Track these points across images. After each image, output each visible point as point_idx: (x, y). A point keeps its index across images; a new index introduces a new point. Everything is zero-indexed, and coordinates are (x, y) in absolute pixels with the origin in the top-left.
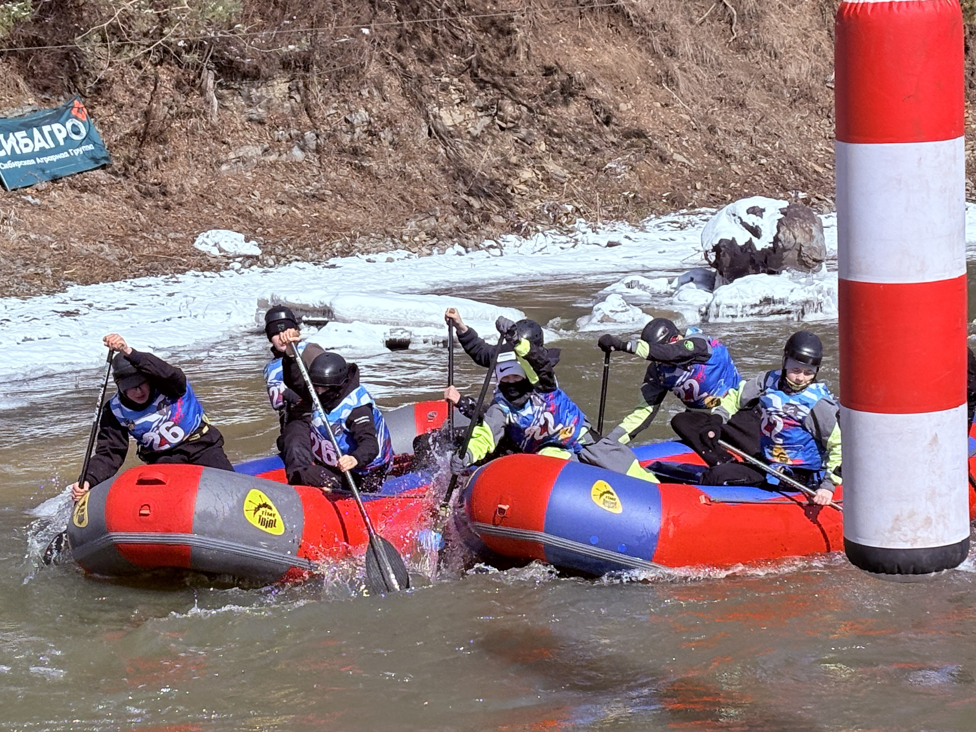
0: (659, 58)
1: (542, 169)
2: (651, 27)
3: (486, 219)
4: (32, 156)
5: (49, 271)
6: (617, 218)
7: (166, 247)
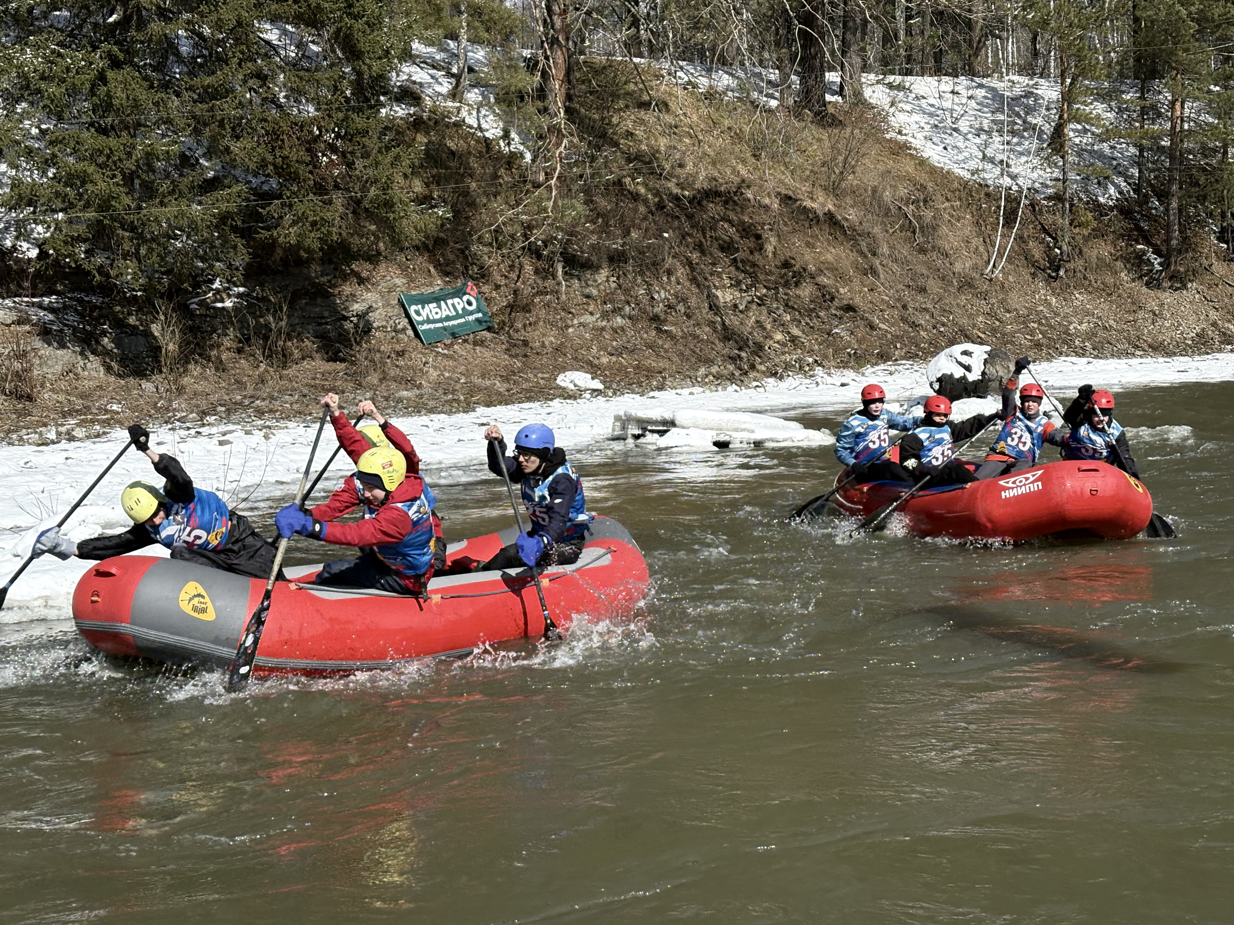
0: (866, 257)
1: (789, 333)
2: (860, 235)
3: (753, 367)
4: (440, 320)
5: (462, 398)
6: (844, 368)
7: (538, 383)
